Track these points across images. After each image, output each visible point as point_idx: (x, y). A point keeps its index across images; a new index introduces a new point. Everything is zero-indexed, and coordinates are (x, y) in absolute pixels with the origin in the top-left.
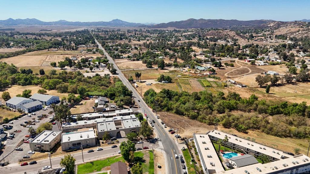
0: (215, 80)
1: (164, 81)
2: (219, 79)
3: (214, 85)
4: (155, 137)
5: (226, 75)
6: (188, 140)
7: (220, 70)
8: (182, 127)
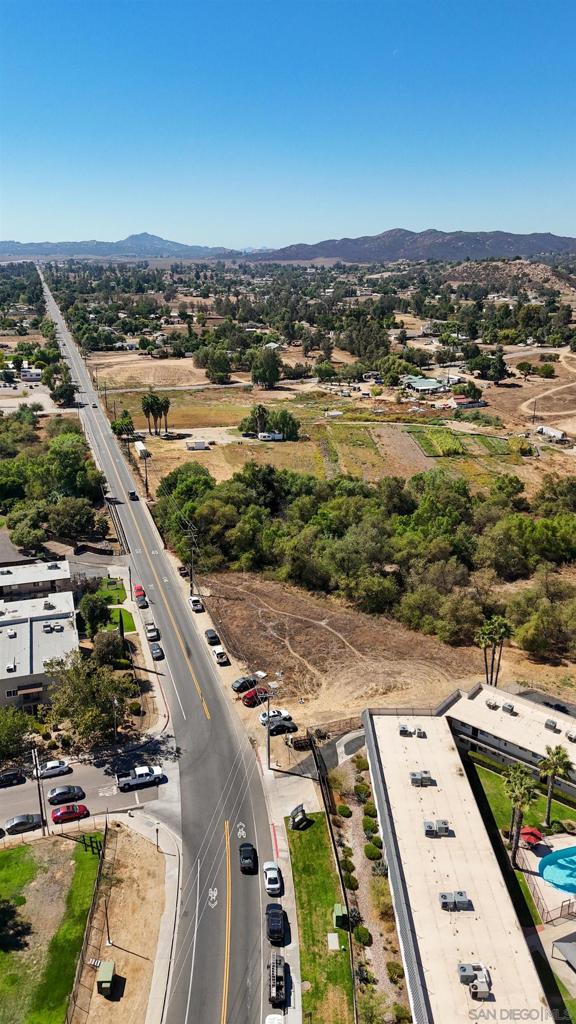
0: (482, 429)
1: (265, 434)
2: (498, 423)
3: (476, 448)
4: (150, 732)
5: (525, 408)
6: (332, 746)
7: (502, 390)
8: (309, 662)
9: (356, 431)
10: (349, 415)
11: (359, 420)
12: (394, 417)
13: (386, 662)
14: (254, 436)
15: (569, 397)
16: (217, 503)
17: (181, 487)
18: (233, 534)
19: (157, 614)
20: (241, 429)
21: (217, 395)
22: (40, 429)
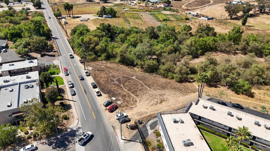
0: (172, 13)
1: (106, 16)
4: (71, 127)
5: (183, 7)
8: (131, 92)
9: (134, 14)
10: (131, 10)
11: (135, 11)
12: (145, 10)
13: (159, 91)
14: (102, 17)
15: (196, 3)
16: (91, 37)
17: (78, 32)
18: (98, 47)
19: (73, 78)
20: (97, 14)
21: (89, 5)
22: (29, 16)
